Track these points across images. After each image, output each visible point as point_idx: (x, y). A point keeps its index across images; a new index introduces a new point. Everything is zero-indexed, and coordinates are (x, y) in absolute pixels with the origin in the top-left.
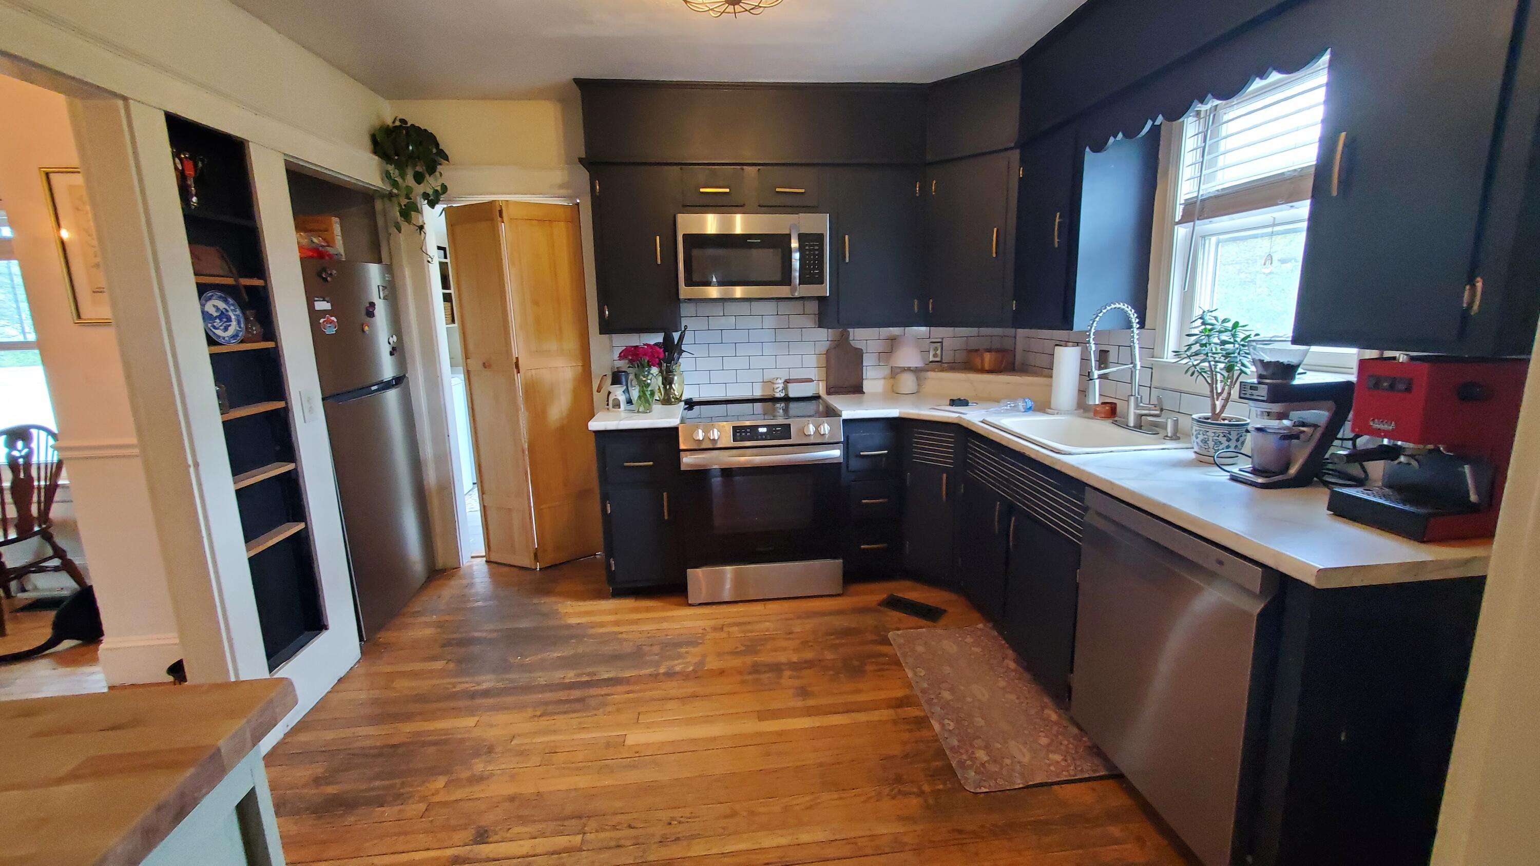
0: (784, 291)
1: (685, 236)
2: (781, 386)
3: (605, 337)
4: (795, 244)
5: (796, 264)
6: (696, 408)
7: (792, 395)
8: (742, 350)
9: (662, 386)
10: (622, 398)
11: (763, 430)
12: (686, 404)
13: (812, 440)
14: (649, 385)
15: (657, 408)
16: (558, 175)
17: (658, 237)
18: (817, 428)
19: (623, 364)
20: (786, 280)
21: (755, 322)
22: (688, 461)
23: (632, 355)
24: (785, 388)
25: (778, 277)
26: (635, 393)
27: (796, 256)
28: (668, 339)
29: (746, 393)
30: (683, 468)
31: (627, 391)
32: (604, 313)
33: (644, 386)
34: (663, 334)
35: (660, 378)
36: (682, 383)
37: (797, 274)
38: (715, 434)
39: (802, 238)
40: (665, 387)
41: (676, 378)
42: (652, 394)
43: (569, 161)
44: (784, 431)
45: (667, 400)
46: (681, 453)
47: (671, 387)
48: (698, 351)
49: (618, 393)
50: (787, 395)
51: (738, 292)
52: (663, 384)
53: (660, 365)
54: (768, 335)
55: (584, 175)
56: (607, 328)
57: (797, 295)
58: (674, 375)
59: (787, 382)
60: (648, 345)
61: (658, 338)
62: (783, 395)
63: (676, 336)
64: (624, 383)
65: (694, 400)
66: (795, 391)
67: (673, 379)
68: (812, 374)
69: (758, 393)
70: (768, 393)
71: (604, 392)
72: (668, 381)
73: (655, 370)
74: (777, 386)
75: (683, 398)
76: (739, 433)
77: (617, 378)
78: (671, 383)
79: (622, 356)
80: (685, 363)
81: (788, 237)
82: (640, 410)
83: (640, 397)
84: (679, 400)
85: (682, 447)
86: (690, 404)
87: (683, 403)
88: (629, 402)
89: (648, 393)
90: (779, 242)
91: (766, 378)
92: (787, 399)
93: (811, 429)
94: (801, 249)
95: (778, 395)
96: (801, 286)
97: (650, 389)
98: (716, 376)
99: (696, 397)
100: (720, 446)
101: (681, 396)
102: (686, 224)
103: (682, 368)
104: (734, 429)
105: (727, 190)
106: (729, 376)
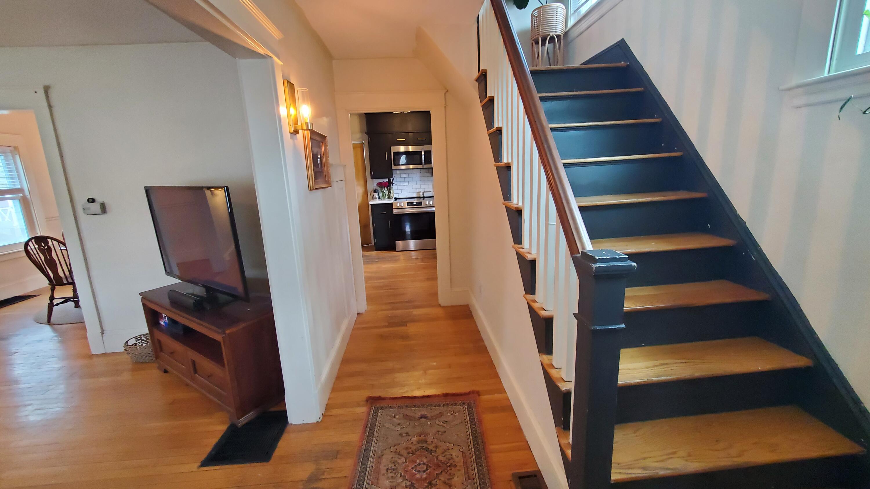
0: (420, 166)
1: (393, 152)
2: (422, 193)
3: (371, 180)
4: (423, 153)
5: (424, 159)
6: (397, 200)
7: (425, 196)
8: (411, 183)
9: (388, 194)
10: (377, 197)
11: (415, 204)
12: (395, 199)
13: (428, 206)
14: (384, 193)
15: (387, 199)
16: (358, 135)
17: (386, 153)
18: (429, 203)
19: (377, 187)
21: (414, 175)
22: (395, 211)
23: (380, 185)
24: (423, 194)
25: (419, 162)
26: (381, 195)
27: (423, 157)
28: (389, 180)
29: (413, 196)
30: (394, 213)
31: (378, 195)
32: (372, 173)
33: (383, 193)
34: (388, 179)
35: (387, 191)
36: (393, 193)
37: (424, 162)
38: (402, 204)
39: (425, 152)
40: (389, 194)
41: (392, 191)
42: (385, 195)
43: (361, 132)
44: (420, 203)
45: (389, 198)
46: (394, 210)
48: (398, 184)
49: (376, 195)
50: (424, 196)
51: (411, 167)
53: (387, 188)
54: (418, 179)
55: (366, 136)
56: (373, 177)
57: (424, 167)
59: (423, 192)
60: (384, 182)
61: (387, 180)
62: (422, 196)
63: (392, 179)
64: (377, 192)
66: (426, 195)
67: (391, 191)
68: (431, 190)
69: (415, 196)
70: (418, 196)
71: (372, 196)
72: (389, 192)
73: (386, 189)
75: (394, 197)
77: (375, 191)
78: (390, 193)
79: (377, 185)
80: (394, 187)
81: (421, 152)
82: (382, 199)
83: (382, 196)
84: (393, 197)
85: (393, 208)
86: (396, 199)
87: (394, 199)
88: (379, 198)
89: (384, 195)
91: (418, 192)
92: (424, 197)
93: (427, 203)
94: (424, 155)
95: (421, 196)
96: (426, 165)
97: (385, 193)
98: (403, 191)
99: (397, 197)
100: (403, 207)
101: (393, 196)
102: (394, 149)
103: (393, 189)
104: (407, 203)
105: (405, 140)
106: (407, 191)
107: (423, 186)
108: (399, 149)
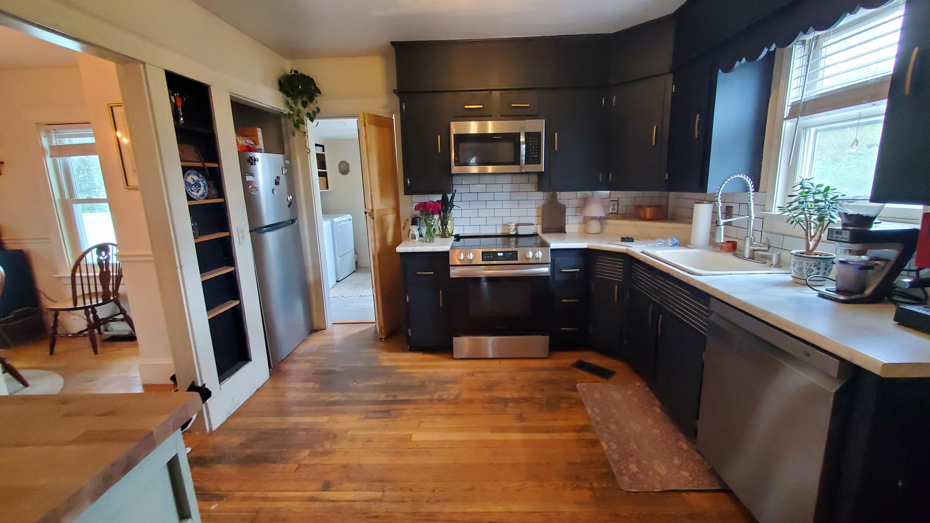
0: (514, 168)
1: (455, 135)
2: (513, 228)
3: (408, 197)
4: (522, 139)
5: (523, 152)
6: (462, 240)
7: (520, 233)
8: (490, 205)
9: (440, 227)
10: (417, 233)
11: (501, 254)
12: (455, 237)
13: (531, 261)
14: (432, 226)
15: (438, 240)
16: (382, 100)
17: (439, 136)
18: (534, 253)
19: (417, 213)
20: (517, 161)
21: (498, 188)
22: (454, 272)
23: (423, 207)
24: (516, 229)
25: (512, 160)
26: (424, 231)
27: (523, 147)
28: (445, 198)
29: (492, 232)
30: (451, 276)
31: (420, 229)
32: (408, 182)
33: (429, 226)
34: (441, 195)
35: (440, 222)
36: (453, 225)
37: (524, 158)
38: (471, 256)
39: (527, 135)
40: (442, 227)
41: (449, 221)
42: (434, 230)
43: (388, 92)
44: (514, 255)
45: (444, 235)
46: (450, 267)
47: (446, 227)
48: (463, 205)
49: (414, 230)
50: (517, 233)
51: (490, 169)
52: (441, 225)
53: (440, 214)
54: (506, 196)
55: (397, 100)
56: (409, 191)
57: (523, 171)
58: (448, 220)
59: (517, 225)
60: (432, 202)
61: (439, 198)
62: (514, 233)
63: (449, 196)
64: (418, 224)
65: (460, 235)
66: (522, 231)
67: (447, 223)
68: (533, 220)
69: (499, 231)
70: (506, 232)
71: (406, 230)
72: (444, 223)
73: (436, 217)
74: (511, 227)
75: (454, 234)
76: (486, 256)
77: (414, 222)
78: (446, 225)
79: (417, 208)
80: (455, 213)
81: (518, 135)
82: (427, 241)
83: (427, 233)
84: (451, 235)
85: (451, 263)
86: (458, 238)
87: (453, 237)
88: (421, 236)
89: (432, 231)
90: (513, 138)
91: (505, 223)
92: (517, 236)
93: (530, 254)
94: (526, 142)
95: (512, 233)
96: (526, 165)
97: (433, 228)
98: (474, 221)
99: (461, 233)
100: (473, 263)
101: (452, 232)
102: (456, 128)
103: (453, 216)
104: (482, 252)
105: (481, 106)
106: (482, 221)
107: (515, 212)
108: (468, 127)
